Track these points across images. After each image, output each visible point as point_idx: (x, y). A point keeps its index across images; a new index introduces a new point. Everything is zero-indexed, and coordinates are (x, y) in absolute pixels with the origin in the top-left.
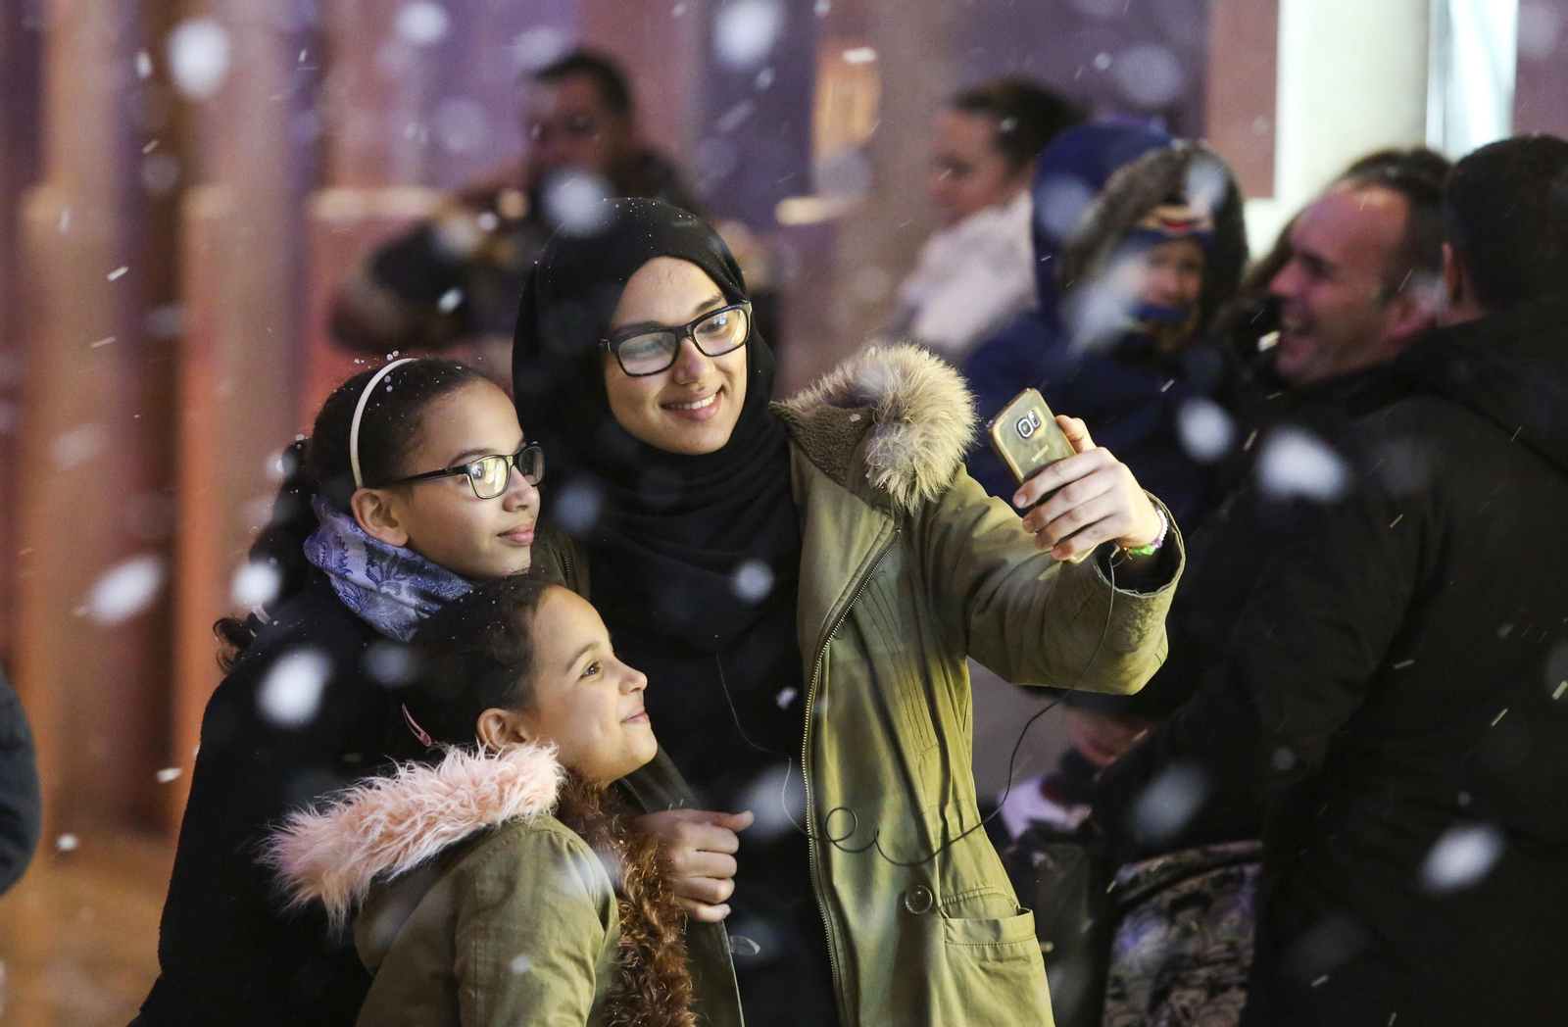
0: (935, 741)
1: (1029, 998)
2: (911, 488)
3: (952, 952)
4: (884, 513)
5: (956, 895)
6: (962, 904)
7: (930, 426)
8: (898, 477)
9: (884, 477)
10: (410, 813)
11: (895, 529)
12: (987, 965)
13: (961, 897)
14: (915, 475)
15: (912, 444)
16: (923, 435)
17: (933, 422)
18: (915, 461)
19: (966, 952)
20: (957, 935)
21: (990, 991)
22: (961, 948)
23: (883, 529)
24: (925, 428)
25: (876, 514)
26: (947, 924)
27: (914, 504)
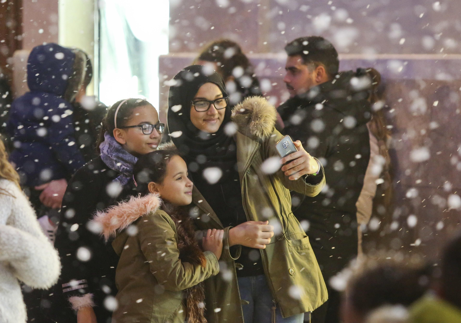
0: (276, 197)
1: (310, 259)
2: (262, 134)
3: (290, 249)
4: (256, 141)
5: (288, 234)
6: (290, 237)
7: (266, 118)
8: (259, 132)
9: (255, 132)
10: (123, 215)
11: (259, 145)
12: (299, 251)
13: (289, 235)
14: (263, 131)
15: (261, 123)
16: (264, 120)
17: (266, 117)
18: (263, 127)
19: (293, 248)
20: (291, 245)
21: (300, 257)
22: (292, 247)
23: (256, 145)
24: (264, 118)
25: (254, 142)
26: (288, 242)
27: (263, 139)
